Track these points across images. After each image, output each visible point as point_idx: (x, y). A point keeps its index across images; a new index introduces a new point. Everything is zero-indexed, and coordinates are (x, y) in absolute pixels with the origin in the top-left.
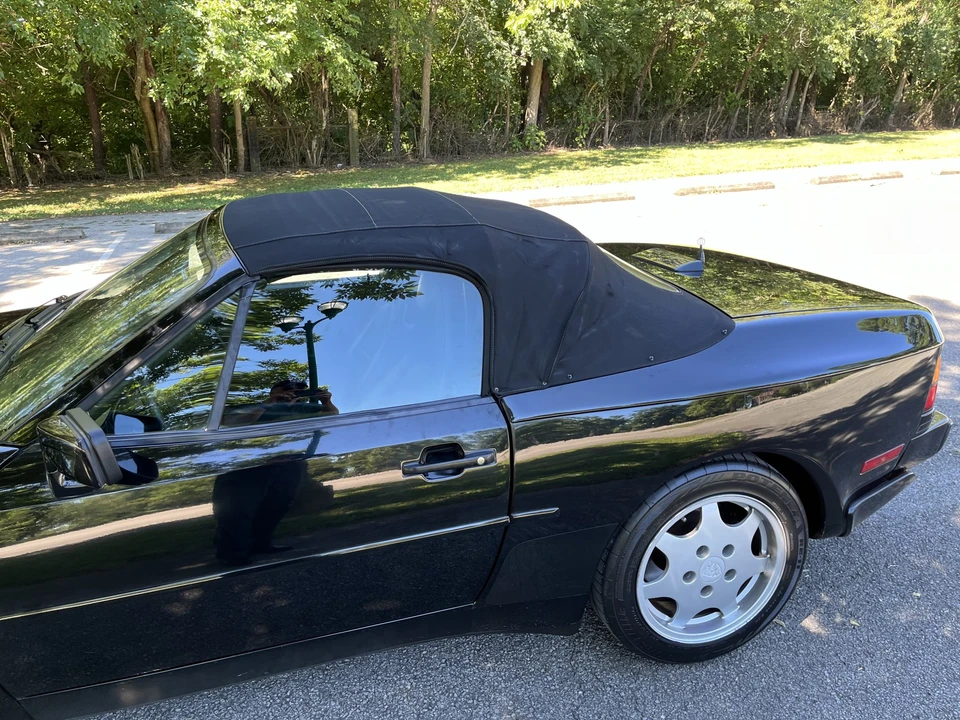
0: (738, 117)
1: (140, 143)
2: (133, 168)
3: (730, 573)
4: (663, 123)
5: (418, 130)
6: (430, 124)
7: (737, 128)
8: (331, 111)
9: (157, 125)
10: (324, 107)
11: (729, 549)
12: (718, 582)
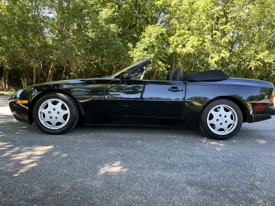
3: (226, 122)
11: (225, 116)
12: (224, 123)
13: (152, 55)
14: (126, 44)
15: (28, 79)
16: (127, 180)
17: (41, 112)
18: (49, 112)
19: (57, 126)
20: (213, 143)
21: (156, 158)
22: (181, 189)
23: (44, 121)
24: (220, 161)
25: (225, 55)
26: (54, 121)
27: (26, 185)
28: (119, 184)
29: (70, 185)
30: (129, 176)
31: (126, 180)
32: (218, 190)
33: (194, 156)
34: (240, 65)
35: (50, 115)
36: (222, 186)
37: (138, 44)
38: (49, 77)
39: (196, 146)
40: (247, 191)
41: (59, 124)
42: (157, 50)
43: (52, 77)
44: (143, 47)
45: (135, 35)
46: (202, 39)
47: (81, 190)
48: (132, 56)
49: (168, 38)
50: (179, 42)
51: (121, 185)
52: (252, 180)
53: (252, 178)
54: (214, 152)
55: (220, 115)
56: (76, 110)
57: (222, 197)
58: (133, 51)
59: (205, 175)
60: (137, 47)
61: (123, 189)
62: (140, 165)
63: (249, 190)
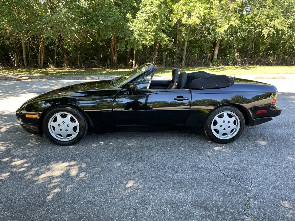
0: (282, 59)
1: (110, 59)
2: (107, 65)
3: (229, 127)
4: (257, 60)
5: (182, 59)
6: (185, 57)
7: (281, 62)
8: (158, 53)
9: (114, 55)
10: (157, 52)
11: (229, 122)
12: (227, 128)
13: (154, 27)
14: (125, 14)
15: (17, 54)
16: (142, 205)
17: (51, 125)
18: (59, 125)
19: (68, 138)
20: (217, 148)
21: (165, 174)
22: (187, 212)
23: (54, 133)
24: (222, 175)
25: (235, 22)
26: (64, 133)
27: (57, 216)
28: (135, 210)
29: (94, 213)
30: (143, 199)
31: (140, 204)
32: (218, 212)
33: (198, 168)
34: (250, 32)
35: (60, 128)
36: (222, 207)
37: (139, 14)
38: (40, 52)
39: (200, 154)
40: (241, 212)
41: (69, 135)
42: (159, 21)
43: (43, 52)
44: (144, 18)
45: (135, 4)
46: (209, 6)
47: (105, 219)
48: (131, 29)
49: (172, 5)
50: (184, 11)
51: (137, 211)
52: (247, 198)
53: (248, 195)
54: (217, 162)
55: (224, 122)
56: (85, 122)
57: (221, 219)
58: (132, 22)
59: (208, 194)
60: (137, 18)
61: (139, 215)
62: (151, 184)
63: (244, 211)
